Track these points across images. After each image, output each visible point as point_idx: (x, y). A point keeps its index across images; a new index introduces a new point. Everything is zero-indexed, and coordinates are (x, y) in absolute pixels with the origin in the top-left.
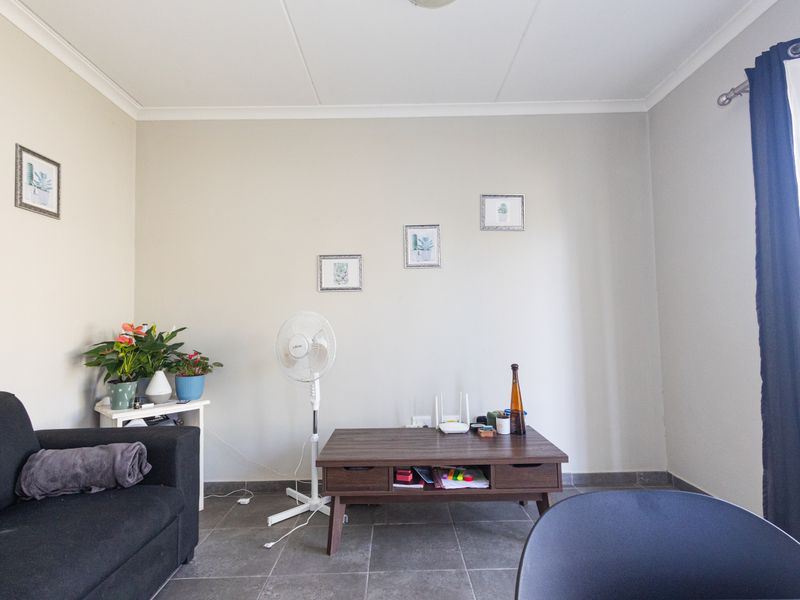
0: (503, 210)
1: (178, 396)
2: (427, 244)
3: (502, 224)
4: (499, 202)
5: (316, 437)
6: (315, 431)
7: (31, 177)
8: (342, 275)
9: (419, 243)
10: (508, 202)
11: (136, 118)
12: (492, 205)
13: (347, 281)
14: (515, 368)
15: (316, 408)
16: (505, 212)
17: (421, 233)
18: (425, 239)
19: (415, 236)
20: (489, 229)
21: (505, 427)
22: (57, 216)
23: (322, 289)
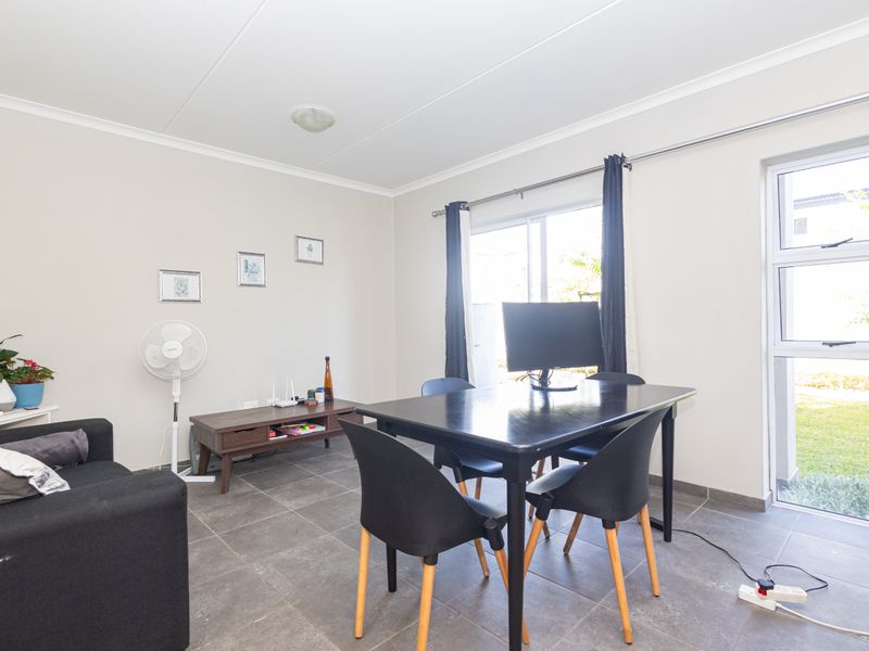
0: (310, 249)
2: (255, 269)
3: (309, 259)
4: (307, 243)
5: (177, 424)
6: (176, 419)
8: (182, 288)
9: (249, 267)
10: (313, 243)
12: (303, 244)
13: (187, 294)
14: (327, 359)
15: (177, 400)
16: (311, 251)
17: (252, 259)
18: (254, 265)
19: (246, 261)
20: (301, 261)
21: (320, 397)
23: (164, 300)
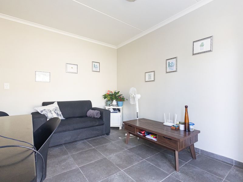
1: (117, 105)
2: (173, 64)
4: (200, 43)
5: (138, 119)
6: (137, 117)
7: (95, 66)
8: (150, 77)
9: (170, 65)
10: (204, 41)
11: (116, 48)
13: (151, 79)
14: (186, 107)
15: (137, 112)
16: (203, 46)
17: (171, 61)
18: (172, 63)
19: (169, 62)
20: (195, 54)
21: (182, 127)
22: (99, 72)
23: (146, 82)
